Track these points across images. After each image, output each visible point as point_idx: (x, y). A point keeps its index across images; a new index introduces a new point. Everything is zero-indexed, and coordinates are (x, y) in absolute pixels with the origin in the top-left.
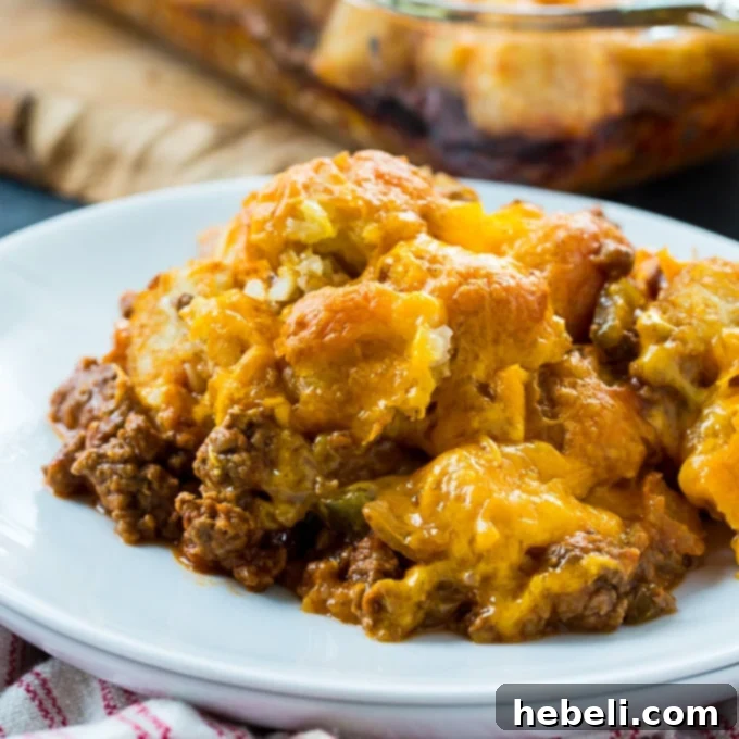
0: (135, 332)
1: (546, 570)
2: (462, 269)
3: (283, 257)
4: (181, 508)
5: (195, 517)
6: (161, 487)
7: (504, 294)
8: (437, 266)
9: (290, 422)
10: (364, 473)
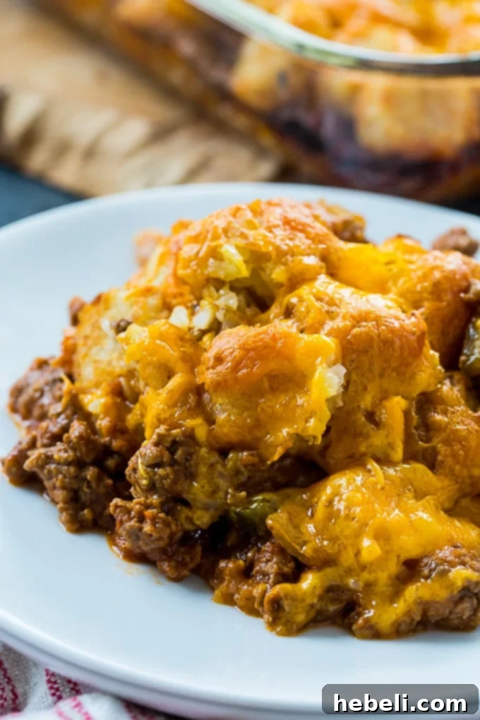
0: (80, 342)
1: (419, 581)
2: (355, 313)
3: (205, 292)
4: (115, 511)
5: (126, 521)
6: (98, 486)
7: (390, 335)
8: (334, 309)
9: (207, 441)
10: (268, 484)
